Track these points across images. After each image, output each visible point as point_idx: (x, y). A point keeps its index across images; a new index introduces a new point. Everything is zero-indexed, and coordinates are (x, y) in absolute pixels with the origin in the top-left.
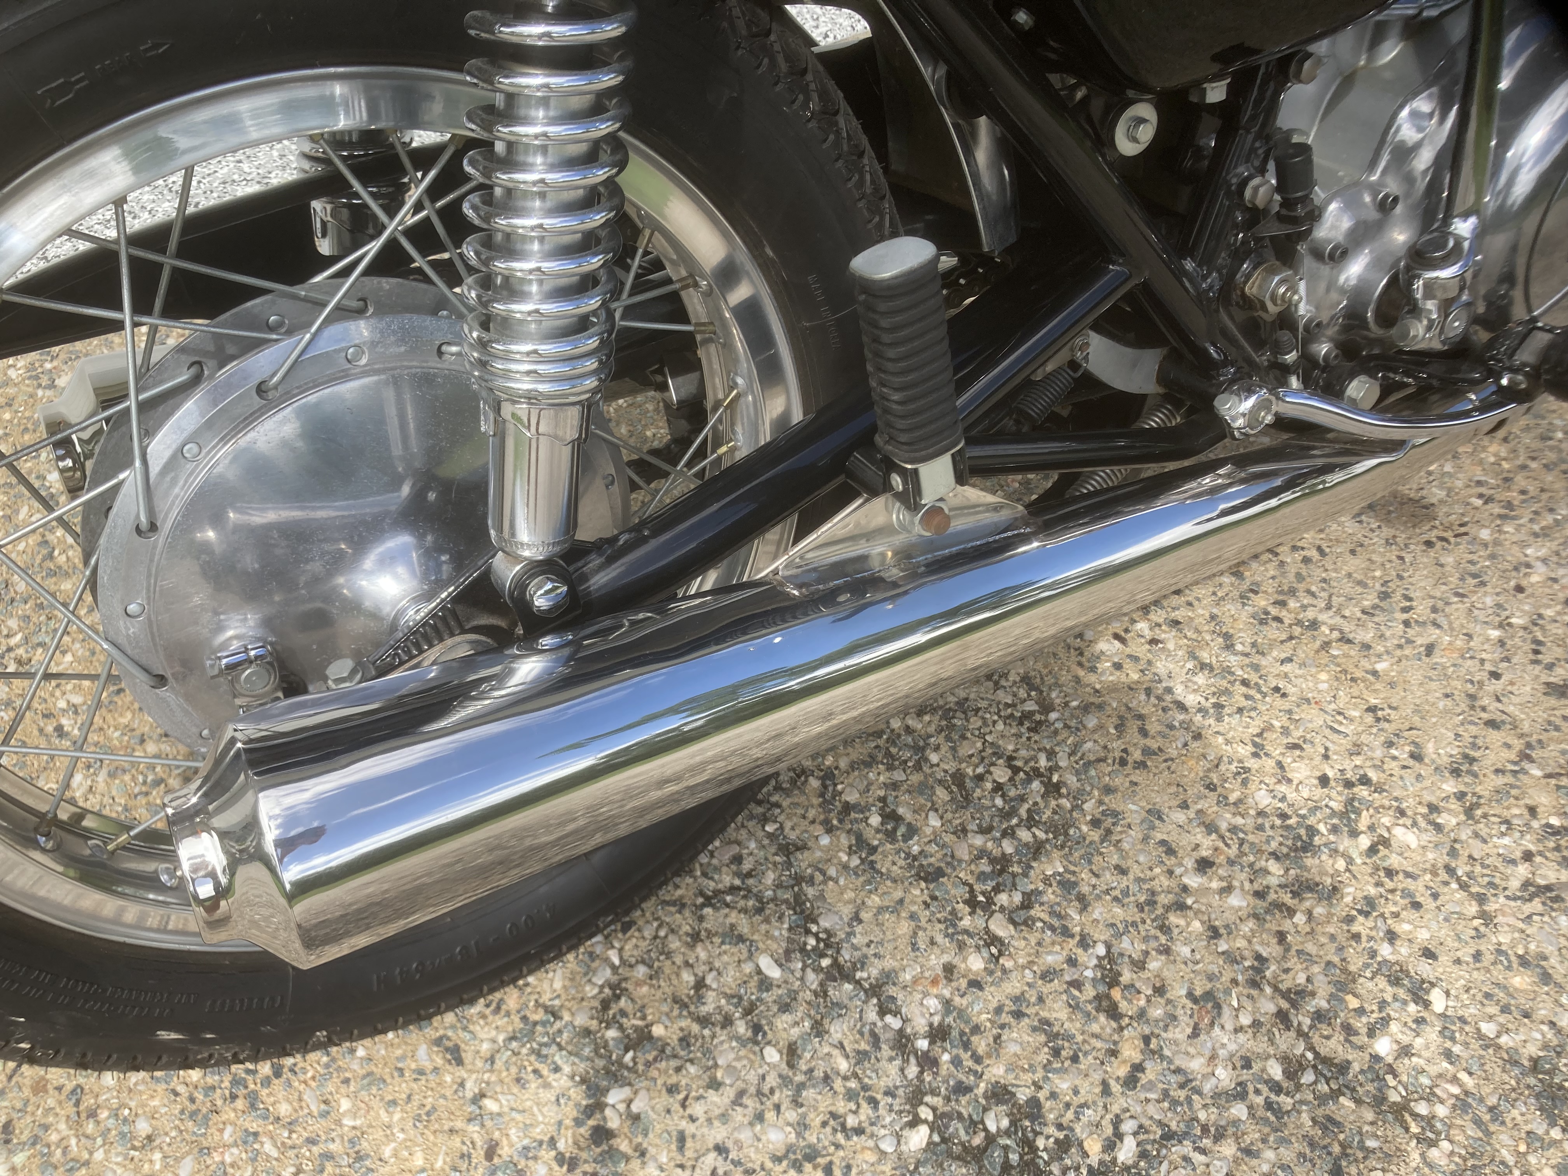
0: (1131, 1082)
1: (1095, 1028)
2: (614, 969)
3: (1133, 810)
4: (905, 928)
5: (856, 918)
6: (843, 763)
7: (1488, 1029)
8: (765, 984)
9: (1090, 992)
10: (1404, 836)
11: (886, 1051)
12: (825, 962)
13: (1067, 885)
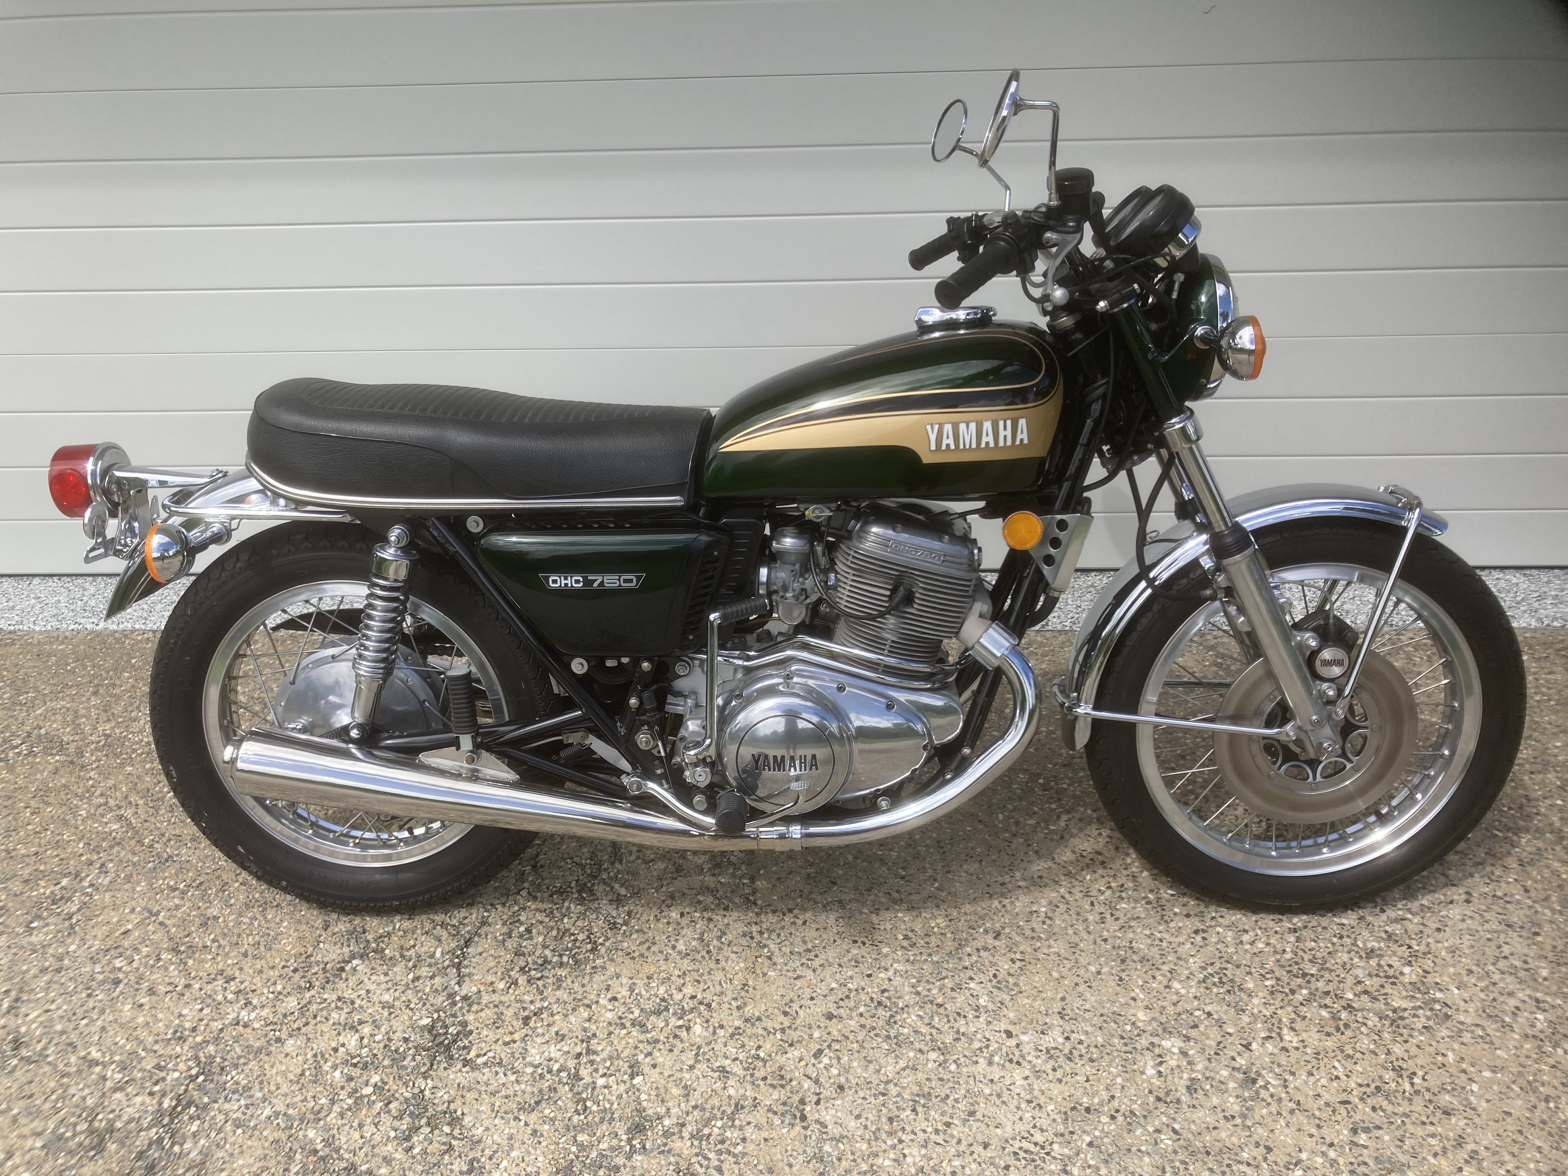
7: (643, 1097)
13: (559, 980)
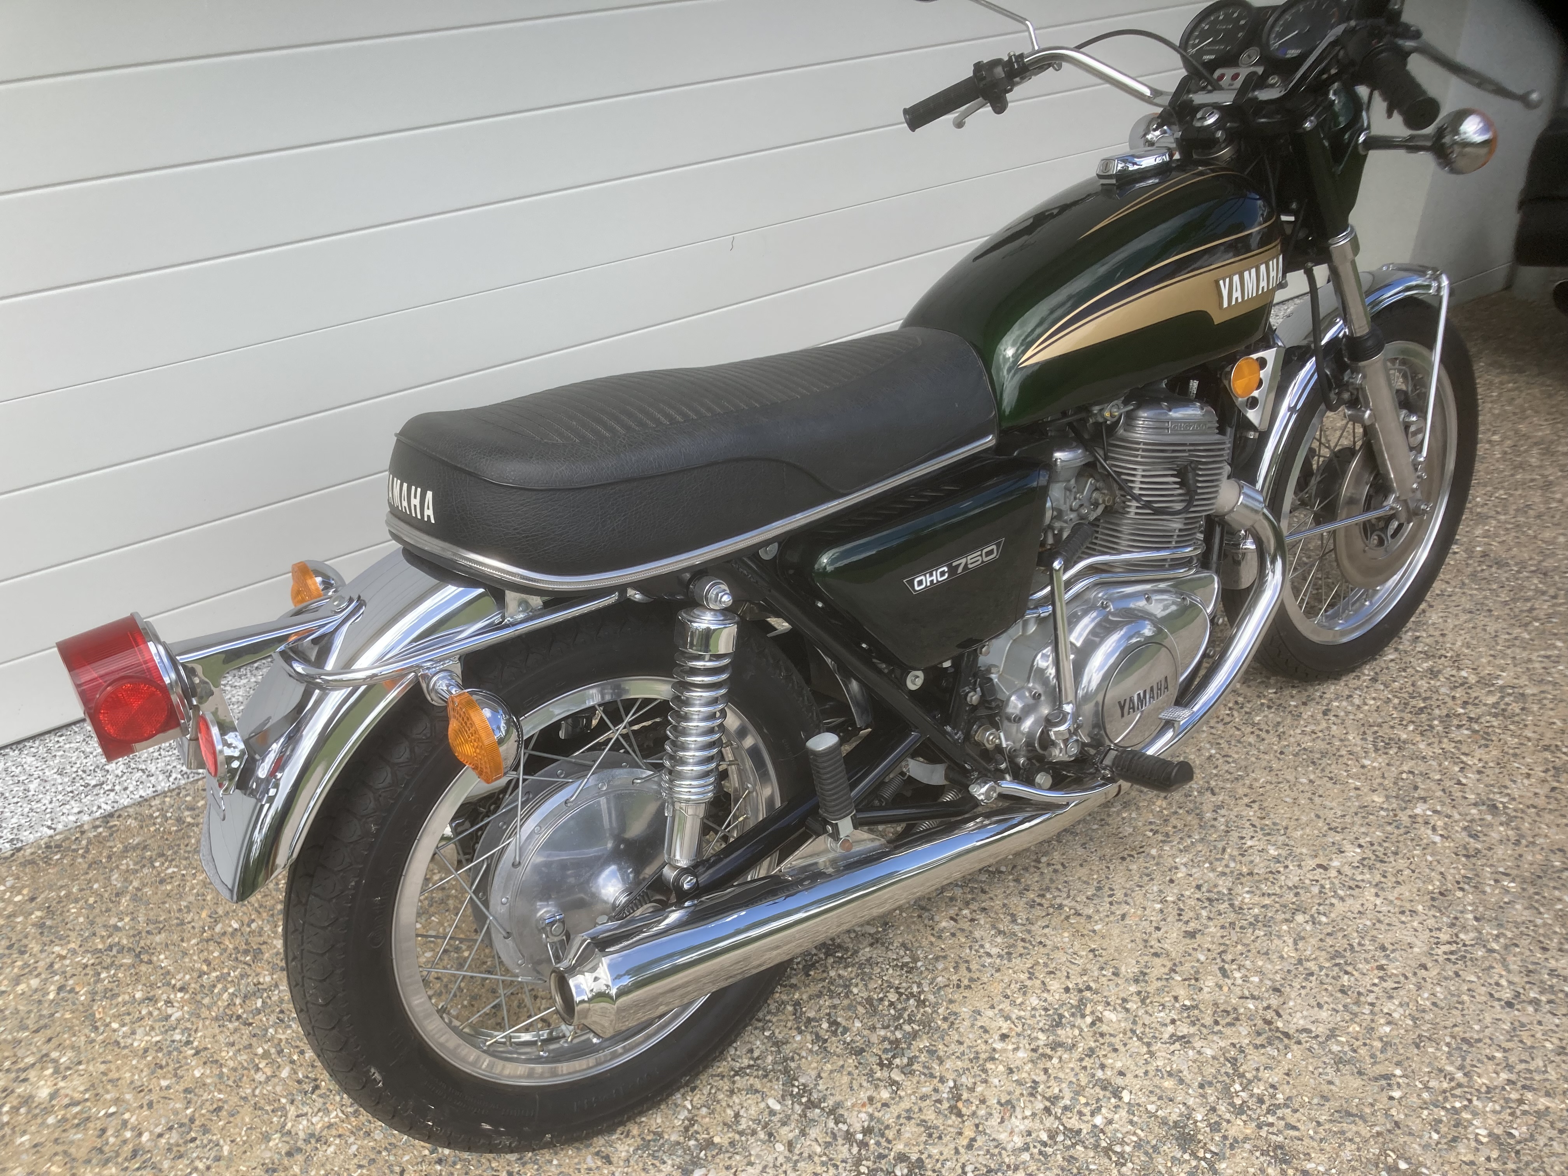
0: (970, 1147)
1: (950, 1122)
2: (689, 1111)
3: (965, 1011)
4: (846, 1079)
5: (819, 1076)
6: (805, 997)
8: (772, 1113)
9: (946, 1105)
10: (1109, 1015)
11: (840, 1141)
12: (804, 1100)
